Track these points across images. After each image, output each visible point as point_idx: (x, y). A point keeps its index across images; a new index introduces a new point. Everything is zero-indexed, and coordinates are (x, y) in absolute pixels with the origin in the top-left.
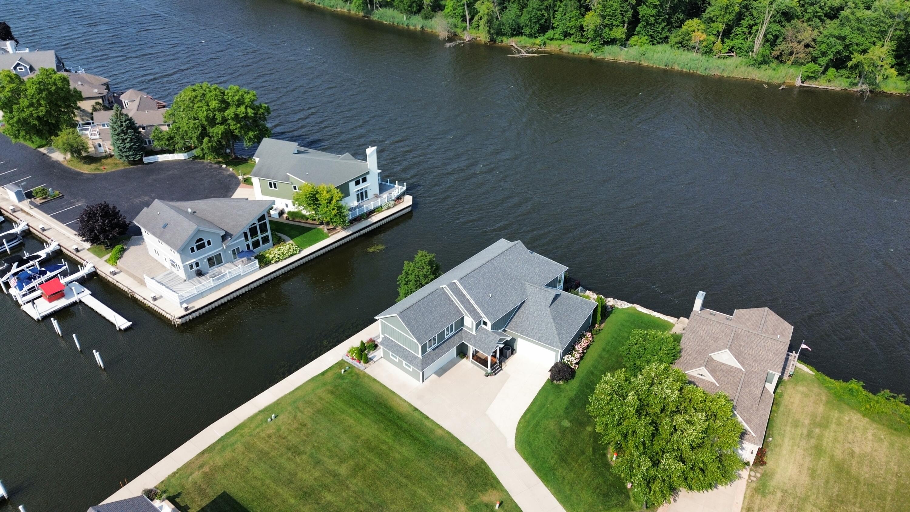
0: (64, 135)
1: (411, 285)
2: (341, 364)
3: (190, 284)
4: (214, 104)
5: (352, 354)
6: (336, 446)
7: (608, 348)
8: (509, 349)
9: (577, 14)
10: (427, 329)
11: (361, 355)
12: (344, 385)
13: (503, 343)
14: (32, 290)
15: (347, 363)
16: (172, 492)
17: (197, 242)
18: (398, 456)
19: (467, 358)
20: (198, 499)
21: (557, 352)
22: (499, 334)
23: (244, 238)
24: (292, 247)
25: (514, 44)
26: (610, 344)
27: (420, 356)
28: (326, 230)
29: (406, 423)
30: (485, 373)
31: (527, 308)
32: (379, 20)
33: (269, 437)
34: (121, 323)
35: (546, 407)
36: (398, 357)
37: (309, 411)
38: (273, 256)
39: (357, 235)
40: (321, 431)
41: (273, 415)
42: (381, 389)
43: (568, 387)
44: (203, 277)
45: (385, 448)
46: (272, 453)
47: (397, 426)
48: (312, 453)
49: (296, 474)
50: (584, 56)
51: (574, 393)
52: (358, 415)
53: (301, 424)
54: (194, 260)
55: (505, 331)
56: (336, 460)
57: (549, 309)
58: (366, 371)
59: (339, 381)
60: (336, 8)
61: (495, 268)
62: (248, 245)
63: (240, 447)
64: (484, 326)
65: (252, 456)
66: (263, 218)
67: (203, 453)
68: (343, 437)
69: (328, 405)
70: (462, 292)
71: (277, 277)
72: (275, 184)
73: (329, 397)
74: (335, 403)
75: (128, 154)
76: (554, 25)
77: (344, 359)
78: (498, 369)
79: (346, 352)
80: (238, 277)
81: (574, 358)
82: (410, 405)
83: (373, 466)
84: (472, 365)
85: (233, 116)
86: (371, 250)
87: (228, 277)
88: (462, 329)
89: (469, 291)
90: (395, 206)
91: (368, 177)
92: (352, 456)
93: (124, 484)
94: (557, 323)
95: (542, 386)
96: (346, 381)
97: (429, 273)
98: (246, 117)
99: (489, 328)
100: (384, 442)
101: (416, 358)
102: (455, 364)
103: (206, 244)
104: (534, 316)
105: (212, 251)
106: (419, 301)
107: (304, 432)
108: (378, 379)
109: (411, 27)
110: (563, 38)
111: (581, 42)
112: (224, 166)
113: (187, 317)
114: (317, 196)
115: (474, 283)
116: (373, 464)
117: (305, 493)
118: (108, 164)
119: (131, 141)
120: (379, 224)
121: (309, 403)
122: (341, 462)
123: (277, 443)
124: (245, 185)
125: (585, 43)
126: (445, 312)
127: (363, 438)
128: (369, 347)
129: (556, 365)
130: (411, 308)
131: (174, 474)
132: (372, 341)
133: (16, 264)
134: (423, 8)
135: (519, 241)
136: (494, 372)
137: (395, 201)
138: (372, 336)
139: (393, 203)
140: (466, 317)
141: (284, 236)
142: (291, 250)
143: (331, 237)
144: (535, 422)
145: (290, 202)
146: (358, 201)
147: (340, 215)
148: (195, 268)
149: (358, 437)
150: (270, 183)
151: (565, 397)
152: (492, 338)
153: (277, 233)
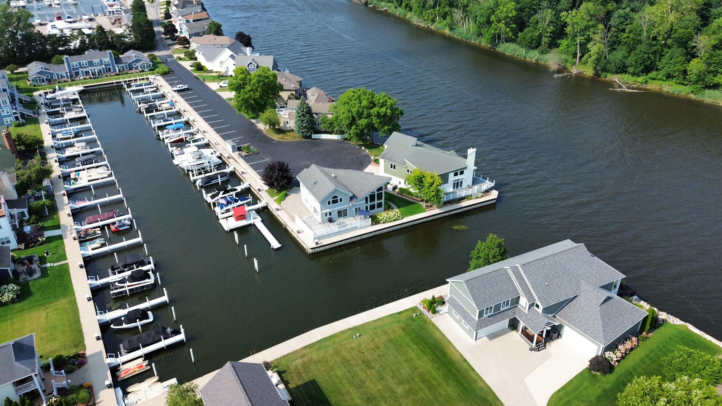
0: (267, 114)
1: (481, 261)
2: (414, 309)
3: (323, 226)
4: (365, 103)
5: (424, 304)
6: (398, 370)
7: (651, 355)
8: (555, 333)
9: (683, 60)
10: (486, 299)
11: (431, 306)
12: (414, 326)
13: (551, 327)
14: (228, 211)
15: (419, 309)
16: (281, 368)
17: (333, 198)
18: (443, 393)
19: (517, 331)
20: (296, 378)
21: (599, 346)
22: (548, 317)
23: (365, 201)
24: (397, 214)
25: (616, 80)
26: (654, 353)
27: (477, 319)
28: (424, 206)
29: (455, 369)
30: (530, 347)
31: (578, 302)
32: (503, 52)
33: (352, 349)
34: (275, 244)
35: (580, 390)
36: (459, 316)
37: (384, 338)
38: (382, 218)
39: (448, 214)
40: (389, 355)
41: (358, 334)
42: (441, 337)
43: (604, 379)
44: (332, 224)
45: (435, 383)
46: (352, 362)
47: (448, 369)
48: (379, 370)
49: (365, 382)
50: (684, 97)
51: (610, 386)
52: (419, 352)
53: (376, 346)
54: (329, 210)
55: (555, 317)
56: (396, 380)
57: (598, 308)
58: (432, 319)
59: (411, 322)
60: (471, 40)
61: (556, 262)
62: (367, 207)
63: (331, 350)
64: (536, 308)
65: (337, 359)
66: (380, 189)
67: (306, 347)
68: (405, 365)
69: (398, 338)
70: (522, 276)
71: (382, 234)
72: (394, 166)
73: (400, 332)
74: (404, 338)
75: (303, 130)
76: (658, 67)
77: (418, 306)
78: (542, 347)
79: (420, 301)
80: (355, 228)
81: (615, 356)
82: (462, 356)
83: (422, 393)
84: (520, 338)
85: (376, 114)
86: (456, 227)
87: (349, 227)
88: (517, 306)
89: (528, 276)
90: (482, 196)
91: (465, 171)
92: (408, 381)
93: (253, 354)
94: (605, 321)
95: (580, 371)
96: (416, 323)
97: (497, 254)
98: (385, 115)
99: (540, 310)
100: (434, 378)
101: (473, 319)
102: (505, 334)
103: (339, 200)
104: (584, 311)
105: (342, 206)
106: (484, 275)
107: (377, 353)
108: (440, 329)
109: (528, 59)
110: (665, 79)
111: (683, 84)
112: (363, 148)
113: (316, 249)
114: (423, 179)
115: (534, 270)
116: (423, 392)
117: (368, 398)
118: (290, 136)
119: (307, 122)
120: (467, 209)
121: (385, 332)
122: (399, 384)
123: (356, 355)
124: (374, 164)
125: (686, 85)
126: (505, 289)
127: (419, 370)
128: (438, 302)
129: (597, 357)
130: (476, 279)
131: (285, 356)
132: (441, 298)
133: (223, 192)
134: (541, 45)
135: (583, 244)
136: (538, 348)
137: (483, 193)
138: (443, 294)
139: (481, 194)
140: (521, 297)
141: (393, 205)
142: (396, 216)
143: (427, 212)
144: (566, 400)
145: (402, 181)
146: (454, 188)
147: (437, 197)
148: (328, 216)
149: (416, 368)
150: (392, 165)
151: (599, 387)
152: (541, 319)
153: (389, 202)
